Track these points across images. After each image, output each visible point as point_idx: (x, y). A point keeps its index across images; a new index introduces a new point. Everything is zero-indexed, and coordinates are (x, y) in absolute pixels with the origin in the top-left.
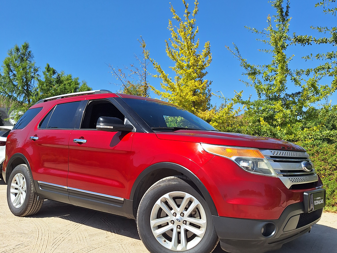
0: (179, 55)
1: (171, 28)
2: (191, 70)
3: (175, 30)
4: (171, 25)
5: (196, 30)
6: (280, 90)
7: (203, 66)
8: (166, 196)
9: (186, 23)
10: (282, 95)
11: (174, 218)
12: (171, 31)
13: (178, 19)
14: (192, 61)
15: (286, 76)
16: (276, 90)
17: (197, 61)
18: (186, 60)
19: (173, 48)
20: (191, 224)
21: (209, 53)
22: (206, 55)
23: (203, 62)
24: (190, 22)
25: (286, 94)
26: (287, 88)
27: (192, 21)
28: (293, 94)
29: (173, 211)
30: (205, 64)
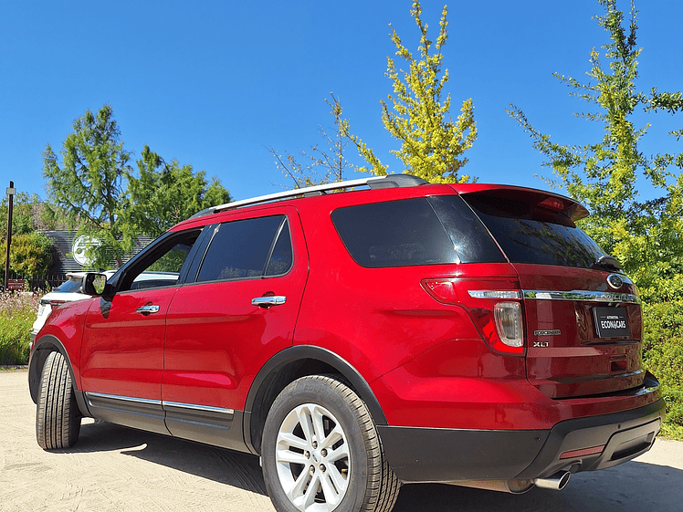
0: (409, 126)
1: (393, 73)
2: (432, 157)
3: (401, 77)
4: (391, 68)
5: (444, 77)
6: (622, 196)
7: (459, 148)
9: (422, 63)
10: (626, 206)
12: (393, 80)
13: (406, 56)
14: (436, 139)
15: (634, 168)
16: (613, 196)
17: (446, 138)
18: (424, 137)
19: (397, 113)
21: (472, 121)
22: (465, 127)
23: (459, 139)
24: (431, 61)
25: (635, 204)
26: (636, 192)
27: (435, 60)
28: (648, 203)
30: (463, 144)
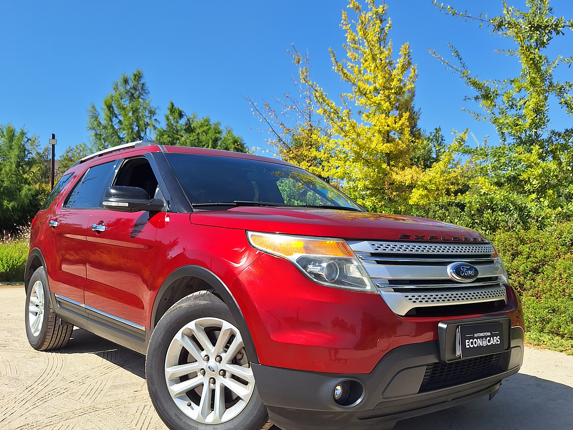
0: (360, 71)
1: (346, 25)
2: (379, 98)
3: (353, 28)
4: (345, 20)
5: (388, 25)
6: (536, 125)
7: (401, 88)
8: (191, 325)
9: (370, 14)
10: (545, 135)
11: (204, 365)
12: (346, 31)
13: (358, 8)
14: (380, 81)
15: (546, 99)
16: (527, 125)
17: (390, 79)
18: (371, 80)
19: (350, 60)
20: (234, 377)
21: (410, 63)
22: (405, 68)
23: (400, 80)
24: (377, 12)
25: (553, 132)
26: (548, 121)
27: (380, 10)
28: (567, 130)
29: (203, 353)
30: (405, 85)
